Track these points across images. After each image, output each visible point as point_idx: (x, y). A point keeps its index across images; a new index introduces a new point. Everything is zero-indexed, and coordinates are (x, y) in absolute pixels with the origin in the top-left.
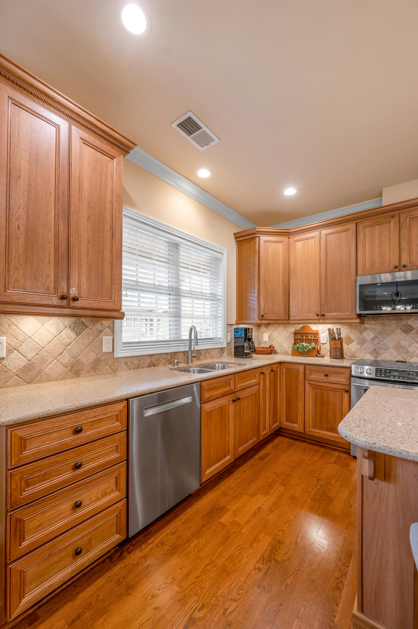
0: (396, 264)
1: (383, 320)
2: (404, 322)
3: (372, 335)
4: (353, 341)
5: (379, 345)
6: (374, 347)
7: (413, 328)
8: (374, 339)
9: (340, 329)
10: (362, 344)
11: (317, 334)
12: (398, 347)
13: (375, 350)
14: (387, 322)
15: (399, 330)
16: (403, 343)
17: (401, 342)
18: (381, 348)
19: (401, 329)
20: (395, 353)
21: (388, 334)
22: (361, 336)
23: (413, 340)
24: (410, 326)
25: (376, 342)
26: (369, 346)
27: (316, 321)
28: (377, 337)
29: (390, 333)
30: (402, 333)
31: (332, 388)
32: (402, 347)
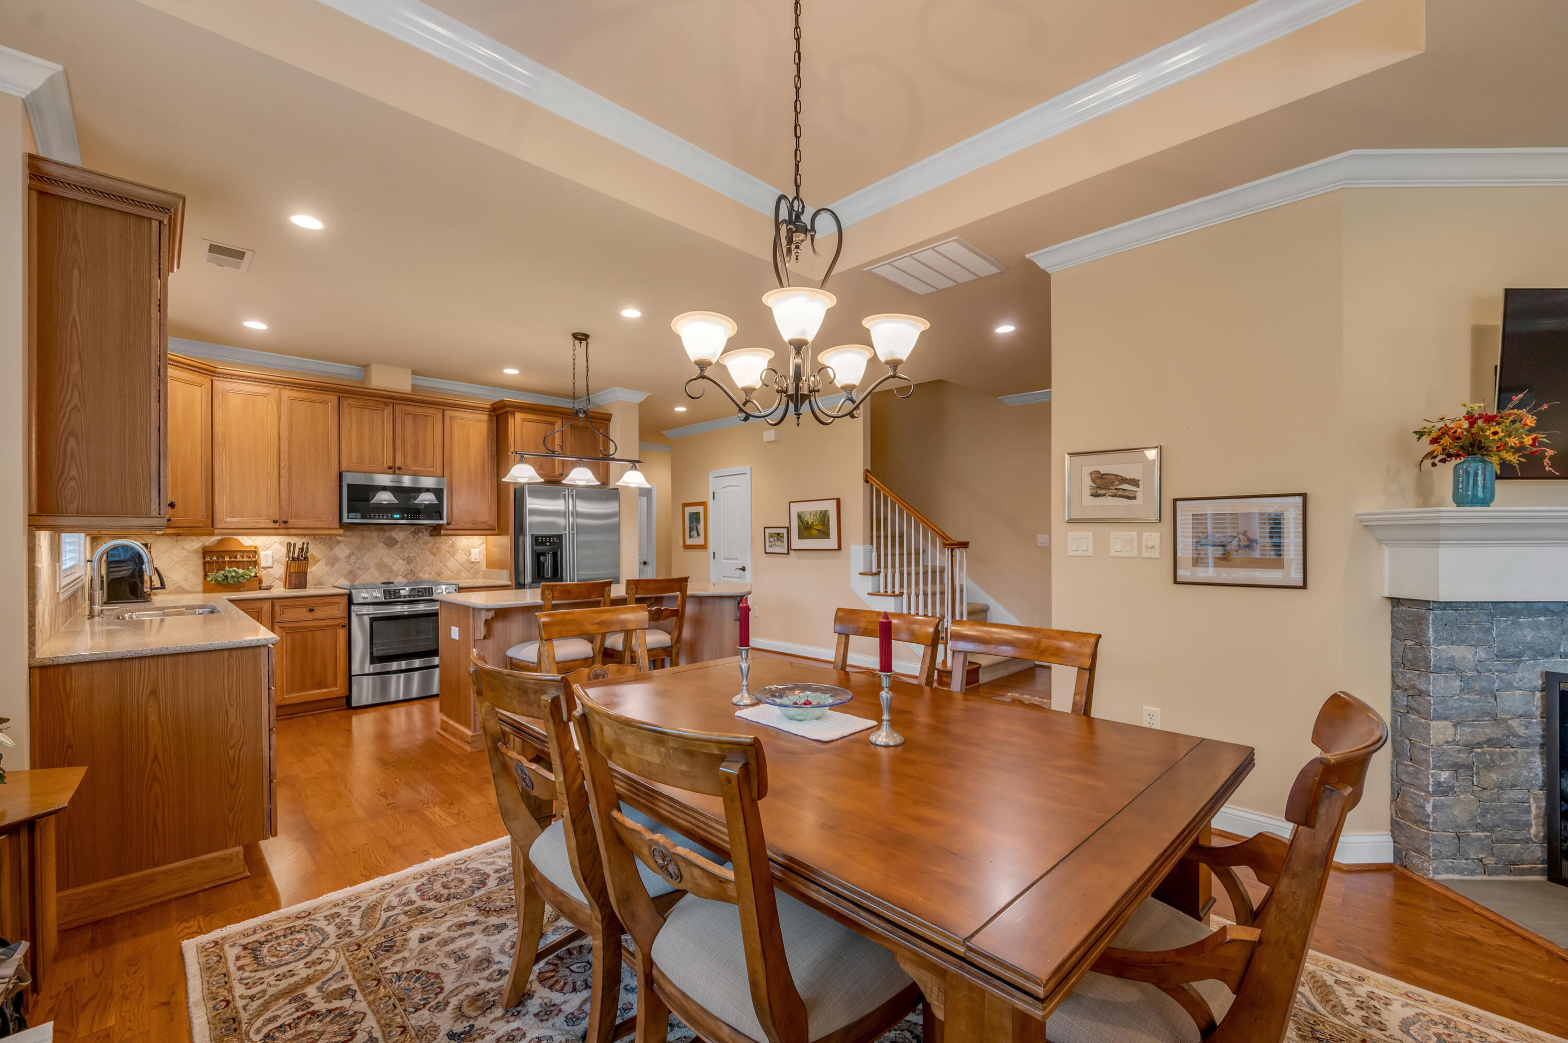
0: (390, 464)
1: (362, 530)
2: (388, 534)
3: (347, 552)
4: (318, 561)
5: (357, 565)
6: (350, 568)
7: (398, 542)
8: (349, 557)
9: (308, 544)
10: (333, 565)
11: (255, 552)
12: (381, 566)
13: (351, 571)
14: (366, 533)
15: (382, 545)
16: (387, 560)
17: (384, 559)
18: (358, 568)
19: (384, 542)
20: (376, 574)
21: (368, 549)
22: (331, 554)
23: (398, 555)
24: (394, 539)
25: (352, 560)
26: (342, 566)
27: (273, 531)
28: (353, 554)
29: (371, 548)
30: (386, 547)
31: (320, 627)
32: (385, 565)
